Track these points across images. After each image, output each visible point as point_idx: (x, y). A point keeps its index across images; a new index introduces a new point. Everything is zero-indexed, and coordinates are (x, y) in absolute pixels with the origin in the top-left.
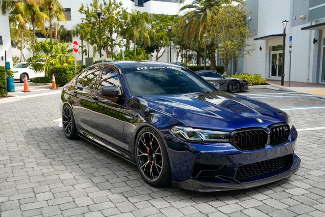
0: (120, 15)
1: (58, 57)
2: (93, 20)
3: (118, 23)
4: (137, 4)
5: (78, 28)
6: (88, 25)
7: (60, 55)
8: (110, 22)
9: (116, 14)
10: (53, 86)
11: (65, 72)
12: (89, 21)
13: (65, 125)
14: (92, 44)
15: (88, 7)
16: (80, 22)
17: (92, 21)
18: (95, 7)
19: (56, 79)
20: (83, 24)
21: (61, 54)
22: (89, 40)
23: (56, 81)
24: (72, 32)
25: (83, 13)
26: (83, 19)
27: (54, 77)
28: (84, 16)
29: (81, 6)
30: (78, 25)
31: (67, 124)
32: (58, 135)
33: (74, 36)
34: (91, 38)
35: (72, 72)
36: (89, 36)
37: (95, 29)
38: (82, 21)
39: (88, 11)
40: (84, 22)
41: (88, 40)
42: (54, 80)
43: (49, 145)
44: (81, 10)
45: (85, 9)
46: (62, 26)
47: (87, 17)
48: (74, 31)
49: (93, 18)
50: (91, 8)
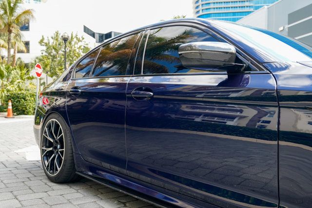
0: (81, 49)
1: (15, 83)
2: (54, 52)
3: (79, 56)
4: (98, 41)
5: (37, 60)
6: (48, 58)
7: (18, 81)
8: (71, 54)
9: (78, 48)
10: (9, 115)
11: (24, 99)
12: (49, 54)
13: (47, 155)
14: (52, 77)
15: (48, 40)
16: (39, 54)
17: (52, 54)
18: (57, 40)
19: (12, 106)
20: (43, 56)
21: (20, 80)
22: (49, 73)
23: (13, 108)
24: (30, 65)
25: (44, 45)
26: (43, 50)
27: (10, 104)
28: (45, 48)
29: (41, 38)
30: (37, 58)
31: (51, 153)
32: (30, 175)
33: (32, 68)
34: (50, 71)
35: (33, 99)
36: (48, 68)
37: (55, 61)
38: (42, 53)
39: (49, 43)
40: (44, 54)
41: (47, 72)
42: (10, 107)
43: (16, 198)
44: (41, 42)
45: (46, 41)
46: (19, 58)
47: (47, 49)
48: (32, 63)
49: (53, 50)
50: (51, 41)
